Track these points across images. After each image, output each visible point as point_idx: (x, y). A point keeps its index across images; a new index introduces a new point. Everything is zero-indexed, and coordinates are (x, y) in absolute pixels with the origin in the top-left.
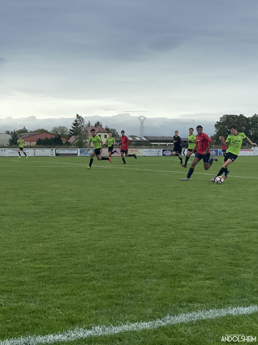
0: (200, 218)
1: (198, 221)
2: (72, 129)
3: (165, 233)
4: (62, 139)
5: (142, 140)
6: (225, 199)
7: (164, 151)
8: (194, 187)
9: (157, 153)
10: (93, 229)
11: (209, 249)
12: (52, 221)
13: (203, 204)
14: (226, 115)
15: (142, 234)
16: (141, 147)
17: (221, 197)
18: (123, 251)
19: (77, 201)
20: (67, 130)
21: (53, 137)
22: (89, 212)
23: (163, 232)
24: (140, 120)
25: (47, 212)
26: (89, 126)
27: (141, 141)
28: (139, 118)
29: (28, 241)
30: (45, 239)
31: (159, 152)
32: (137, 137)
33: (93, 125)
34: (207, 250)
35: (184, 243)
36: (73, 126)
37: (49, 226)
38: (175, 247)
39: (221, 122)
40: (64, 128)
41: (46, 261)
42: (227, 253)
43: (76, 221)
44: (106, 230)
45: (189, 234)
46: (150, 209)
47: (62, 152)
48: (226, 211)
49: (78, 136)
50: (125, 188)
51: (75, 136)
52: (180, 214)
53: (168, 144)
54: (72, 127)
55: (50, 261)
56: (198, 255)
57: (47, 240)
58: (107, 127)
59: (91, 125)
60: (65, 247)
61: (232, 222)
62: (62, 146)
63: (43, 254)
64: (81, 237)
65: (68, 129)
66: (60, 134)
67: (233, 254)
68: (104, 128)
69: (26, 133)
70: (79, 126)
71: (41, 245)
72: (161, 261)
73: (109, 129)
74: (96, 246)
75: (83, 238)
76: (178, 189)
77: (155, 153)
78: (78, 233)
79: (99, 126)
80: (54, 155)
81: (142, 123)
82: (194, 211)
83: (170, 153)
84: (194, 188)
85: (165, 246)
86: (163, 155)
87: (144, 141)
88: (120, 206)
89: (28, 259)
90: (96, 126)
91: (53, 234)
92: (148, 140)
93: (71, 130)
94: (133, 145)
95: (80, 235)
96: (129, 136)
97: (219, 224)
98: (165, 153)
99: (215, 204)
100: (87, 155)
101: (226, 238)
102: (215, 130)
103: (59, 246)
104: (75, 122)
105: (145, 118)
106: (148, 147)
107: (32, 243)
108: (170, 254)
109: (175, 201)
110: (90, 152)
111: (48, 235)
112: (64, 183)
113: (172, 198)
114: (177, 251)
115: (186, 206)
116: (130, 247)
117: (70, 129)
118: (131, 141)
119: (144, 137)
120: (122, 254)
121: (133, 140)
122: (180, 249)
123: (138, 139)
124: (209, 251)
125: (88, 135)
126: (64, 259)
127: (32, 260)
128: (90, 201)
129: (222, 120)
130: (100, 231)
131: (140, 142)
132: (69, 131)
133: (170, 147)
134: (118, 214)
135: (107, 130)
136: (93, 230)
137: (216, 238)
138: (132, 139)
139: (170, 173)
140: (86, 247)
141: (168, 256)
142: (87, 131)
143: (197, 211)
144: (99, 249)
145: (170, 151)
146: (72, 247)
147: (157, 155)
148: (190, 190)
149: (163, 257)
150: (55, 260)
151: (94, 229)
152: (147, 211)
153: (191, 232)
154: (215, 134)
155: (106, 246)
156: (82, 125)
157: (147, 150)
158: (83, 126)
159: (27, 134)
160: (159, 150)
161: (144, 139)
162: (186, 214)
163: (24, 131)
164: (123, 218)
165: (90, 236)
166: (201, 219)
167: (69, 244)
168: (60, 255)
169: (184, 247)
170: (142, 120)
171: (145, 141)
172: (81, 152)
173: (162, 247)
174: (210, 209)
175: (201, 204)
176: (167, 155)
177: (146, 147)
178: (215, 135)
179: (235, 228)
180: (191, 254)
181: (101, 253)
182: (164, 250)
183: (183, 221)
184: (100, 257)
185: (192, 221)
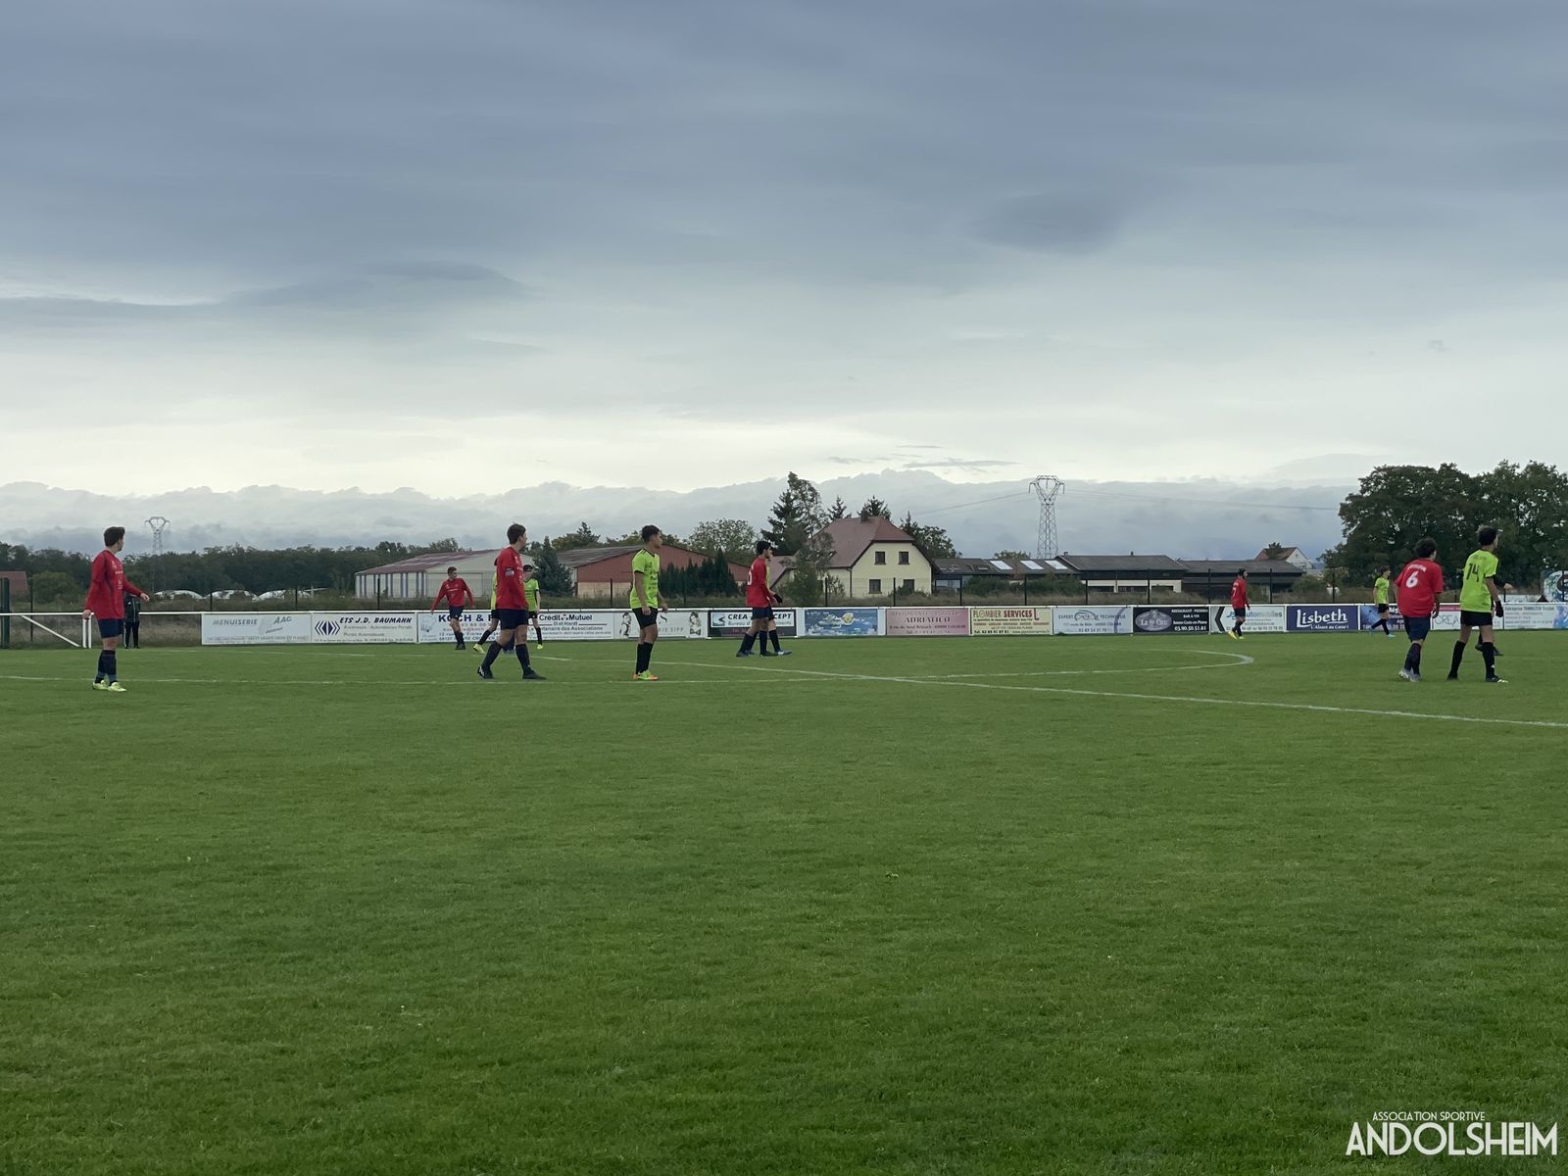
0: (1311, 892)
1: (1307, 905)
2: (770, 529)
3: (1176, 957)
4: (732, 569)
5: (1047, 572)
6: (1408, 812)
7: (1137, 612)
8: (1276, 763)
9: (1113, 620)
10: (883, 940)
11: (1367, 1024)
12: (720, 909)
13: (1322, 835)
14: (1384, 469)
15: (1083, 960)
16: (1048, 598)
17: (1391, 803)
18: (1012, 1034)
19: (809, 822)
20: (751, 534)
21: (699, 561)
22: (864, 871)
23: (1170, 950)
24: (1039, 490)
25: (694, 871)
26: (838, 516)
27: (1043, 575)
28: (1036, 482)
29: (629, 991)
30: (697, 982)
31: (1118, 617)
32: (1028, 559)
33: (855, 516)
34: (1360, 1028)
35: (1260, 999)
36: (775, 518)
37: (706, 929)
38: (1222, 1018)
39: (1367, 494)
40: (741, 525)
41: (706, 1075)
42: (1443, 1045)
43: (814, 905)
44: (937, 944)
45: (1277, 963)
46: (1104, 856)
47: (733, 621)
48: (1419, 865)
49: (793, 559)
50: (997, 768)
51: (782, 558)
52: (1229, 874)
53: (1153, 583)
54: (772, 522)
55: (725, 1077)
56: (1323, 1052)
57: (702, 988)
58: (909, 520)
59: (845, 514)
60: (777, 1016)
61: (1447, 911)
62: (733, 597)
63: (693, 1046)
64: (838, 975)
65: (757, 531)
66: (723, 548)
67: (1467, 1048)
68: (897, 524)
69: (591, 547)
70: (798, 519)
71: (683, 1006)
72: (1173, 1075)
73: (919, 529)
74: (906, 1010)
75: (847, 979)
76: (1212, 770)
77: (1101, 620)
78: (828, 958)
79: (877, 519)
80: (705, 634)
81: (1048, 503)
82: (1287, 864)
83: (1162, 623)
84: (1274, 766)
85: (1183, 1011)
86: (1137, 629)
87: (1057, 575)
88: (985, 842)
89: (636, 1069)
90: (865, 516)
91: (727, 961)
92: (1071, 571)
93: (767, 535)
94: (1013, 589)
95: (834, 967)
96: (996, 555)
97: (1396, 917)
98: (1142, 623)
99: (1368, 833)
100: (832, 633)
101: (1429, 980)
102: (1344, 527)
103: (756, 1012)
104: (783, 504)
105: (1059, 484)
106: (1076, 598)
107: (645, 998)
108: (1209, 1046)
109: (1205, 820)
110: (843, 622)
111: (708, 964)
112: (754, 748)
113: (1190, 807)
114: (1236, 1036)
115: (1253, 841)
116: (1040, 1014)
117: (763, 532)
118: (1005, 575)
119: (1058, 558)
120: (1010, 1045)
121: (1015, 572)
122: (1246, 1024)
123: (1033, 566)
124: (1368, 1033)
125: (834, 553)
126: (781, 1067)
127: (652, 1072)
128: (863, 822)
129: (1368, 489)
130: (914, 947)
131: (1042, 579)
132: (761, 536)
133: (1160, 596)
134: (980, 879)
135: (912, 534)
136: (885, 946)
137: (1389, 979)
138: (1008, 568)
139: (1173, 702)
140: (861, 1016)
141: (1198, 1057)
142: (828, 536)
143: (1298, 864)
144: (914, 1024)
145: (1164, 616)
146: (809, 1017)
147: (1111, 630)
148: (1259, 775)
149: (1177, 1060)
150: (742, 1072)
151: (890, 941)
152: (1094, 863)
153: (1283, 950)
154: (1341, 545)
155: (945, 1013)
156: (812, 513)
157: (1073, 609)
158: (813, 518)
159: (593, 550)
160: (1121, 612)
161: (1059, 566)
162: (1257, 877)
163: (583, 540)
164: (1000, 894)
165: (877, 971)
166: (1318, 899)
167: (793, 1003)
168: (760, 1050)
169: (1262, 1018)
170: (1048, 492)
171: (1059, 575)
172: (810, 621)
173: (1169, 1016)
174: (1353, 857)
175: (1313, 832)
176: (1149, 629)
177: (1065, 598)
178: (1340, 547)
179: (1463, 937)
180: (1292, 1048)
181: (927, 1040)
182: (1182, 1030)
183: (1246, 908)
184: (926, 1058)
185: (1284, 908)
